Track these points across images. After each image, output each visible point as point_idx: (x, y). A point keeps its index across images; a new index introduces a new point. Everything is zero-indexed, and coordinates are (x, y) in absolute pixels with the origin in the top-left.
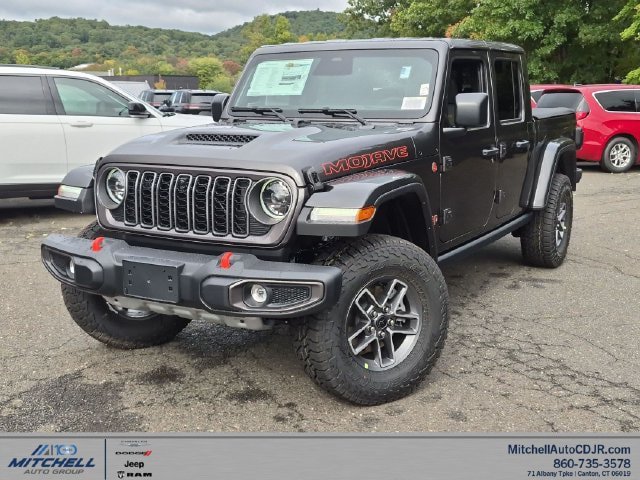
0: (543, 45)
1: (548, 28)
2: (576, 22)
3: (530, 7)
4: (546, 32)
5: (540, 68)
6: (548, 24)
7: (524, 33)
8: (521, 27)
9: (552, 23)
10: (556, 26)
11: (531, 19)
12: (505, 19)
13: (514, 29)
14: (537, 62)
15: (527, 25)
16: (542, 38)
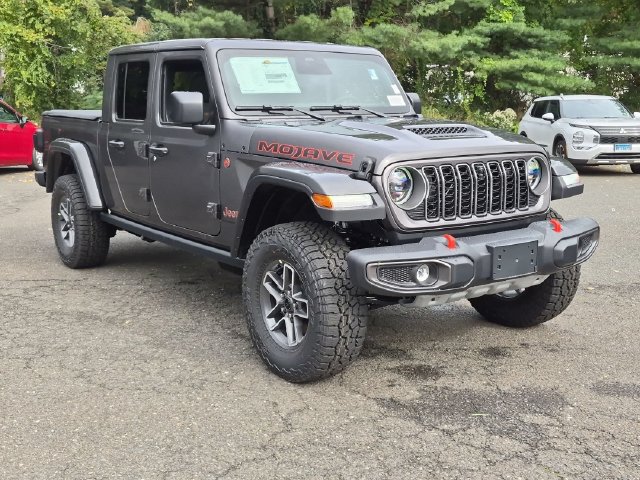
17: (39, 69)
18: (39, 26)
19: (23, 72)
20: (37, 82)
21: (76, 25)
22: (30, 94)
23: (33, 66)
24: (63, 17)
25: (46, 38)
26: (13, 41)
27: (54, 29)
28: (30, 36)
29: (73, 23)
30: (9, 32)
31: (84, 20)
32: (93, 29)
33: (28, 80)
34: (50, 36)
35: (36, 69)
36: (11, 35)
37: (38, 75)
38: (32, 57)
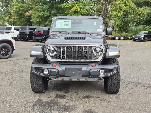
0: (50, 18)
1: (50, 14)
2: (56, 13)
3: (46, 9)
4: (50, 15)
5: (49, 23)
6: (50, 13)
7: (45, 15)
8: (45, 13)
9: (51, 13)
10: (52, 14)
11: (47, 12)
12: (41, 11)
13: (43, 14)
14: (49, 22)
15: (46, 13)
16: (49, 16)
17: (120, 21)
18: (121, 12)
19: (116, 22)
20: (119, 24)
21: (129, 11)
22: (118, 27)
23: (119, 21)
24: (127, 9)
25: (122, 14)
26: (115, 15)
27: (124, 12)
28: (119, 14)
29: (129, 10)
30: (114, 14)
31: (131, 10)
32: (133, 12)
33: (117, 24)
34: (123, 14)
35: (119, 22)
36: (115, 14)
37: (119, 23)
38: (119, 19)
